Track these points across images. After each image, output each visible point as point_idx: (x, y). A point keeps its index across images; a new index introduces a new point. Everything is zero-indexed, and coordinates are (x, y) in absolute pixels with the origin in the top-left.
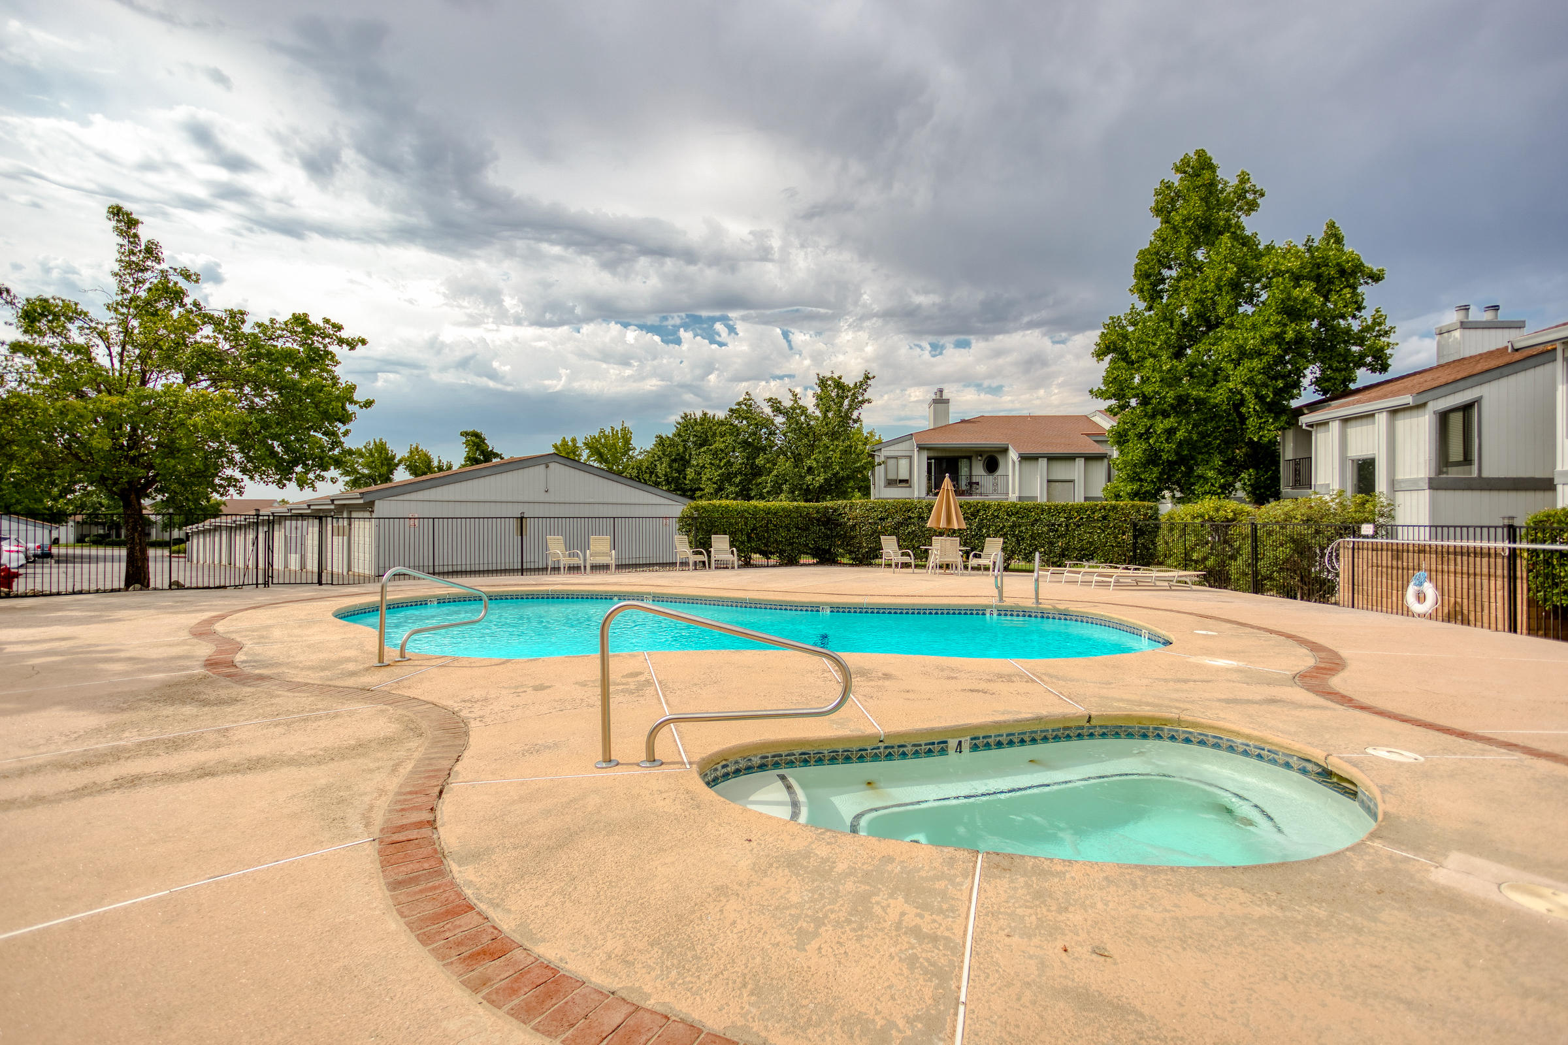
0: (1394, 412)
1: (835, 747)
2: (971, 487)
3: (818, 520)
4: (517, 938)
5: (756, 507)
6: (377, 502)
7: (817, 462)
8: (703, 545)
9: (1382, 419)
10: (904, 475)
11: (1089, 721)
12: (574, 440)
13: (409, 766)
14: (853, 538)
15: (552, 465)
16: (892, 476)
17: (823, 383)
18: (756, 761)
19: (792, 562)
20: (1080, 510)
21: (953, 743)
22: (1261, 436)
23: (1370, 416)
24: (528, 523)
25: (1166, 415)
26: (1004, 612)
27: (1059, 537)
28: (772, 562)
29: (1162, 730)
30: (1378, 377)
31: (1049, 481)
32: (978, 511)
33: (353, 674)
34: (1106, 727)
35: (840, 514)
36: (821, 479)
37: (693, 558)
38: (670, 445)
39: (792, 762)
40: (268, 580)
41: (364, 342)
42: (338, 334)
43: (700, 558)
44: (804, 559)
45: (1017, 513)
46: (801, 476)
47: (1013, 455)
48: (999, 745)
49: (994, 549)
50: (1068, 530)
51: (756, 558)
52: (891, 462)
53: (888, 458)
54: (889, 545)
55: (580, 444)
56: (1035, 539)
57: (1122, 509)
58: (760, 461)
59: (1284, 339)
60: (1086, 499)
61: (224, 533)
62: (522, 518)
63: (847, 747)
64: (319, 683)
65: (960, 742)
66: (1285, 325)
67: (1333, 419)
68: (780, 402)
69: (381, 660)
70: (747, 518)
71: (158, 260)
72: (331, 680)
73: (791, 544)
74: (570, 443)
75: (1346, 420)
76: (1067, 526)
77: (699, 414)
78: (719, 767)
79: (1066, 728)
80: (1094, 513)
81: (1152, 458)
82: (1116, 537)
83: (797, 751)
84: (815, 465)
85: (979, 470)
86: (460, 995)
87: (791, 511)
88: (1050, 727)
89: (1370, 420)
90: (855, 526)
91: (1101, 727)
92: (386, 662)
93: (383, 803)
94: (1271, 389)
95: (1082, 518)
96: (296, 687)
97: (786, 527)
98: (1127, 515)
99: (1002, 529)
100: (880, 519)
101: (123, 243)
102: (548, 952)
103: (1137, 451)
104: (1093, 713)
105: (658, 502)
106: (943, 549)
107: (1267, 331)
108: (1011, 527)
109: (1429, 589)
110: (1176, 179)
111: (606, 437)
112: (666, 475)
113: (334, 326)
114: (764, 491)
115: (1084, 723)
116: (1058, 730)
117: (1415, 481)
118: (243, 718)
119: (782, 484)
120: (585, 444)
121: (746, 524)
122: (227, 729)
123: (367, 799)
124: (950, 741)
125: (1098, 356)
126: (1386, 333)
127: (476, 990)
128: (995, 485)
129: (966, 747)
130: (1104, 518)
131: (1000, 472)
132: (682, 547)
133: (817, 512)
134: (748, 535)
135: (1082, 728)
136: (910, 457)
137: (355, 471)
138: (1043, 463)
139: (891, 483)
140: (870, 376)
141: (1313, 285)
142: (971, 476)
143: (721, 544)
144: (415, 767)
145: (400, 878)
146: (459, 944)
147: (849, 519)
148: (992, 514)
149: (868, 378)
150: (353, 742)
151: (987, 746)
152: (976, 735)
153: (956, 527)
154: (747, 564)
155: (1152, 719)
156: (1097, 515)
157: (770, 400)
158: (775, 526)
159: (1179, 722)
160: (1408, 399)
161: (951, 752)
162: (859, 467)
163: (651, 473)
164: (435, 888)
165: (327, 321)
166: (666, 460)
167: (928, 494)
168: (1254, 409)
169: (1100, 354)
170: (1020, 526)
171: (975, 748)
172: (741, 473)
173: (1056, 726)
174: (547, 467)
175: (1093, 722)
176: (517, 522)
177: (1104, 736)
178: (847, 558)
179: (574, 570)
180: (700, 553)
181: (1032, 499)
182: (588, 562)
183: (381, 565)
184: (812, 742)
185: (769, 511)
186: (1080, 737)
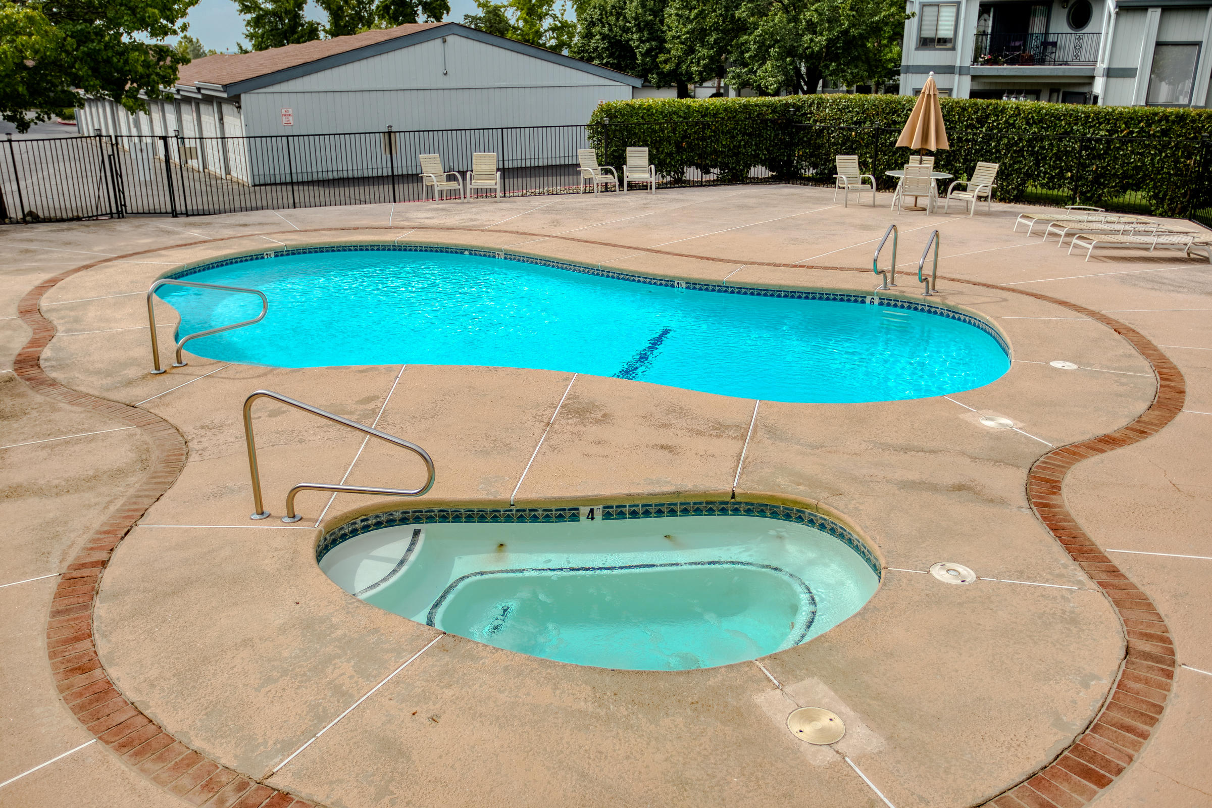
1: (471, 508)
2: (1045, 49)
3: (774, 122)
4: (103, 661)
5: (689, 107)
6: (243, 96)
7: (820, 14)
8: (615, 161)
10: (945, 32)
11: (733, 496)
13: (119, 503)
14: (820, 147)
15: (450, 39)
16: (928, 33)
18: (398, 515)
19: (735, 177)
20: (1130, 118)
21: (584, 511)
24: (398, 139)
26: (887, 302)
27: (1094, 158)
28: (711, 177)
29: (803, 512)
31: (1159, 44)
32: (988, 116)
33: (130, 383)
34: (752, 504)
35: (806, 114)
36: (822, 40)
37: (600, 178)
39: (431, 517)
40: (120, 213)
43: (609, 178)
44: (759, 171)
45: (1041, 121)
46: (798, 34)
47: (1110, 3)
48: (634, 514)
49: (985, 177)
50: (1108, 148)
51: (692, 173)
52: (930, 12)
53: (924, 5)
56: (1060, 159)
57: (1193, 121)
60: (1147, 104)
61: (107, 105)
62: (390, 133)
63: (481, 507)
64: (96, 393)
65: (592, 511)
69: (157, 367)
70: (675, 123)
72: (108, 390)
73: (737, 155)
76: (1109, 142)
78: (358, 521)
79: (708, 503)
80: (1149, 125)
82: (1177, 161)
83: (436, 509)
84: (815, 19)
85: (1060, 23)
86: (52, 693)
87: (736, 110)
88: (691, 501)
90: (821, 131)
91: (746, 503)
92: (162, 369)
93: (82, 541)
95: (1132, 132)
96: (76, 397)
97: (729, 132)
98: (1198, 131)
99: (1016, 144)
100: (855, 123)
102: (113, 673)
104: (738, 491)
105: (591, 83)
108: (1029, 141)
114: (747, 55)
115: (728, 499)
116: (701, 503)
118: (22, 437)
119: (770, 47)
121: (674, 131)
122: (6, 450)
123: (72, 535)
124: (581, 508)
127: (62, 691)
128: (1078, 47)
129: (598, 515)
130: (1164, 133)
131: (1089, 29)
132: (589, 165)
133: (774, 111)
134: (678, 146)
135: (727, 503)
137: (257, 7)
138: (1154, 15)
139: (925, 43)
142: (1047, 34)
143: (638, 160)
144: (123, 505)
145: (60, 608)
146: (69, 661)
147: (815, 121)
148: (1007, 121)
150: (91, 473)
151: (621, 515)
152: (609, 504)
153: (933, 147)
154: (678, 182)
155: (795, 502)
156: (1154, 129)
158: (714, 131)
159: (817, 508)
161: (583, 518)
162: (877, 22)
163: (618, 15)
164: (77, 619)
167: (975, 61)
170: (1042, 140)
171: (607, 516)
172: (716, 29)
173: (699, 500)
174: (445, 41)
175: (738, 499)
176: (381, 140)
177: (749, 512)
178: (811, 172)
179: (453, 195)
180: (607, 172)
181: (1128, 73)
182: (468, 187)
183: (256, 173)
184: (448, 503)
185: (704, 112)
186: (724, 511)
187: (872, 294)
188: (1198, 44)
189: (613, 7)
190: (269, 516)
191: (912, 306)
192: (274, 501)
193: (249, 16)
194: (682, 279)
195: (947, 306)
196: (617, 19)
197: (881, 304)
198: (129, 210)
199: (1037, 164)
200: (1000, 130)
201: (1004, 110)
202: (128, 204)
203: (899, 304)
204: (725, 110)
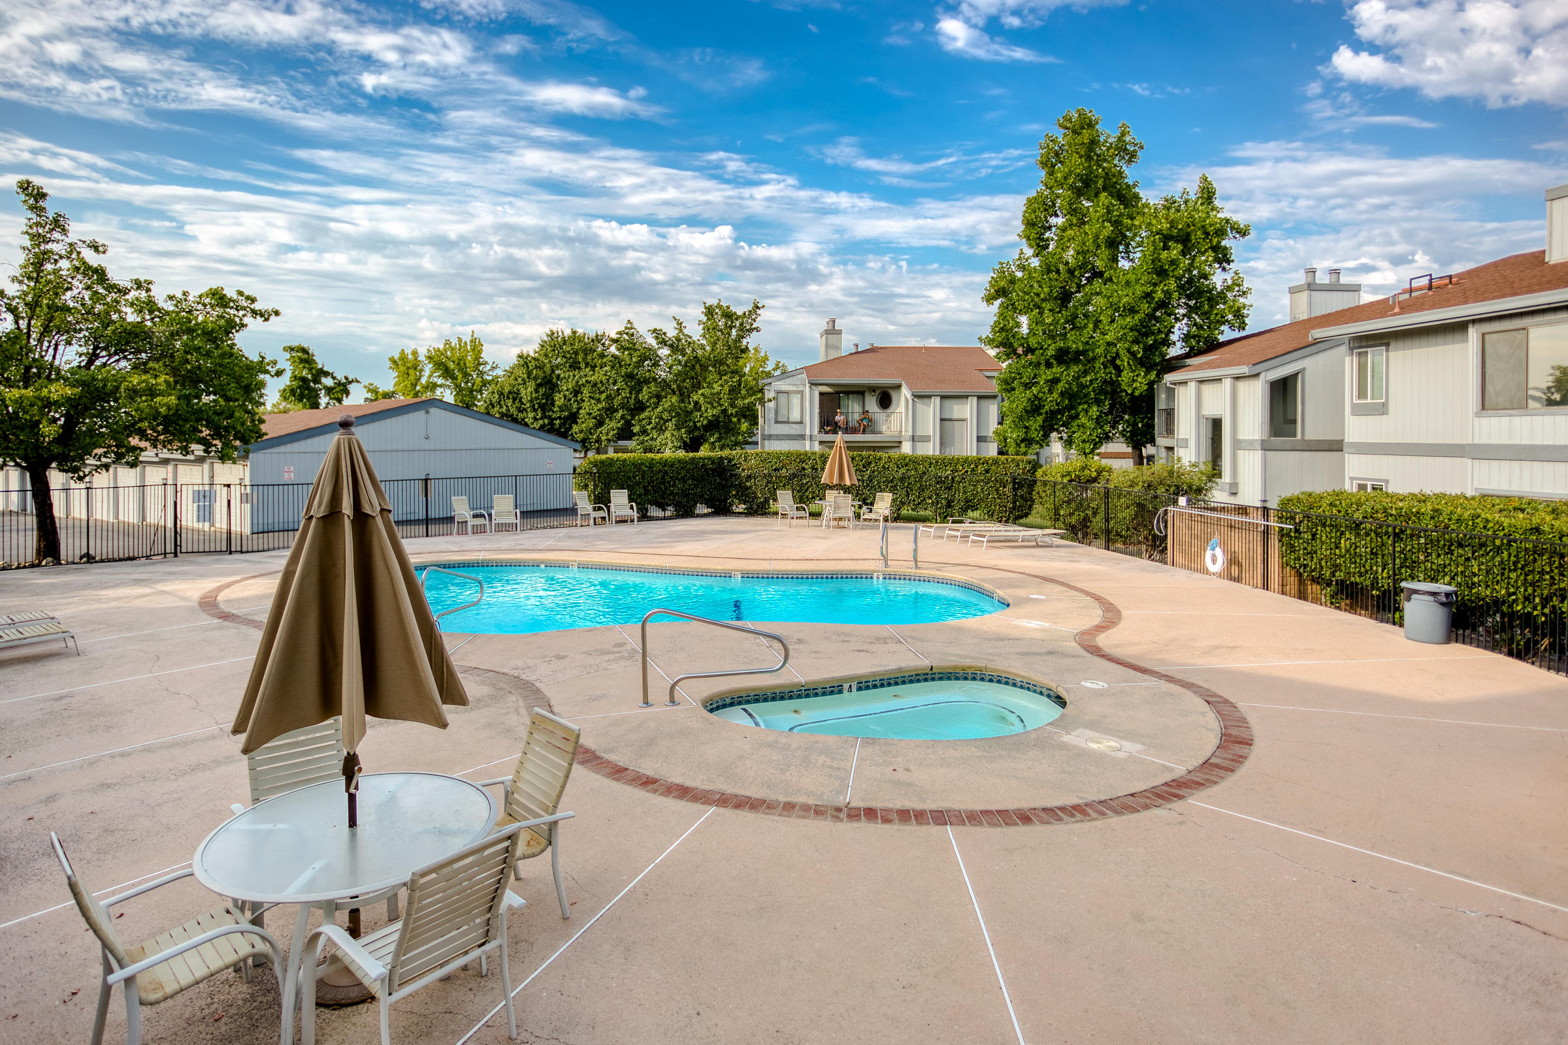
0: (1237, 378)
1: (775, 691)
3: (713, 470)
4: (657, 777)
5: (653, 460)
6: (251, 455)
7: (705, 398)
8: (602, 500)
9: (1227, 382)
10: (795, 414)
11: (932, 669)
12: (415, 353)
14: (748, 488)
15: (432, 410)
16: (783, 414)
17: (710, 312)
19: (686, 512)
20: (965, 463)
21: (846, 686)
22: (1135, 388)
23: (1219, 380)
24: (431, 484)
25: (1049, 365)
26: (888, 575)
27: (945, 489)
28: (668, 513)
29: (974, 674)
30: (1237, 334)
31: (942, 420)
32: (870, 463)
34: (943, 673)
35: (735, 465)
37: (593, 514)
38: (536, 367)
40: (175, 553)
41: (277, 313)
42: (252, 306)
43: (600, 514)
44: (701, 509)
47: (905, 392)
48: (875, 687)
49: (884, 503)
50: (953, 482)
51: (654, 511)
52: (782, 398)
53: (778, 392)
54: (785, 500)
55: (422, 358)
56: (923, 491)
57: (1003, 464)
58: (644, 396)
59: (1154, 298)
62: (426, 480)
63: (782, 690)
65: (850, 686)
66: (1155, 285)
67: (1191, 380)
68: (665, 334)
70: (644, 471)
71: (64, 231)
73: (687, 495)
74: (410, 356)
75: (1201, 382)
76: (952, 478)
77: (568, 332)
79: (916, 675)
80: (977, 467)
81: (1034, 408)
82: (997, 490)
84: (702, 401)
85: (872, 404)
86: (649, 794)
87: (686, 462)
88: (907, 674)
89: (1216, 384)
90: (750, 476)
91: (939, 673)
94: (1142, 346)
95: (967, 471)
97: (682, 478)
99: (892, 481)
100: (775, 470)
101: (31, 216)
102: (675, 781)
103: (1022, 398)
104: (934, 665)
105: (542, 446)
106: (836, 503)
107: (1139, 290)
108: (900, 479)
109: (1219, 552)
110: (1059, 134)
111: (453, 349)
112: (531, 401)
113: (248, 298)
115: (929, 671)
116: (913, 676)
117: (1252, 442)
119: (668, 421)
120: (430, 358)
121: (644, 476)
124: (844, 685)
125: (988, 301)
126: (1244, 293)
127: (654, 793)
128: (887, 422)
129: (854, 688)
130: (987, 471)
131: (893, 409)
132: (583, 502)
133: (713, 462)
134: (645, 487)
135: (928, 674)
136: (801, 392)
138: (936, 402)
140: (759, 305)
143: (620, 499)
146: (632, 780)
147: (743, 470)
149: (758, 307)
151: (868, 688)
152: (861, 680)
153: (847, 484)
154: (644, 517)
155: (969, 669)
157: (655, 331)
158: (671, 478)
159: (987, 669)
160: (1244, 370)
161: (845, 691)
162: (748, 404)
163: (514, 398)
164: (603, 764)
165: (240, 293)
166: (531, 386)
167: (820, 431)
168: (1128, 362)
169: (989, 299)
170: (909, 478)
173: (911, 673)
174: (428, 412)
175: (934, 671)
176: (421, 484)
177: (941, 679)
178: (742, 508)
179: (479, 530)
180: (600, 509)
181: (926, 439)
182: (493, 522)
183: (255, 522)
184: (760, 689)
185: (665, 463)
186: (926, 680)
187: (878, 572)
188: (964, 420)
189: (509, 393)
190: (652, 704)
191: (906, 577)
194: (738, 571)
195: (932, 574)
196: (514, 402)
197: (885, 578)
198: (184, 550)
199: (908, 495)
200: (880, 473)
201: (880, 459)
202: (184, 544)
203: (897, 577)
204: (679, 461)
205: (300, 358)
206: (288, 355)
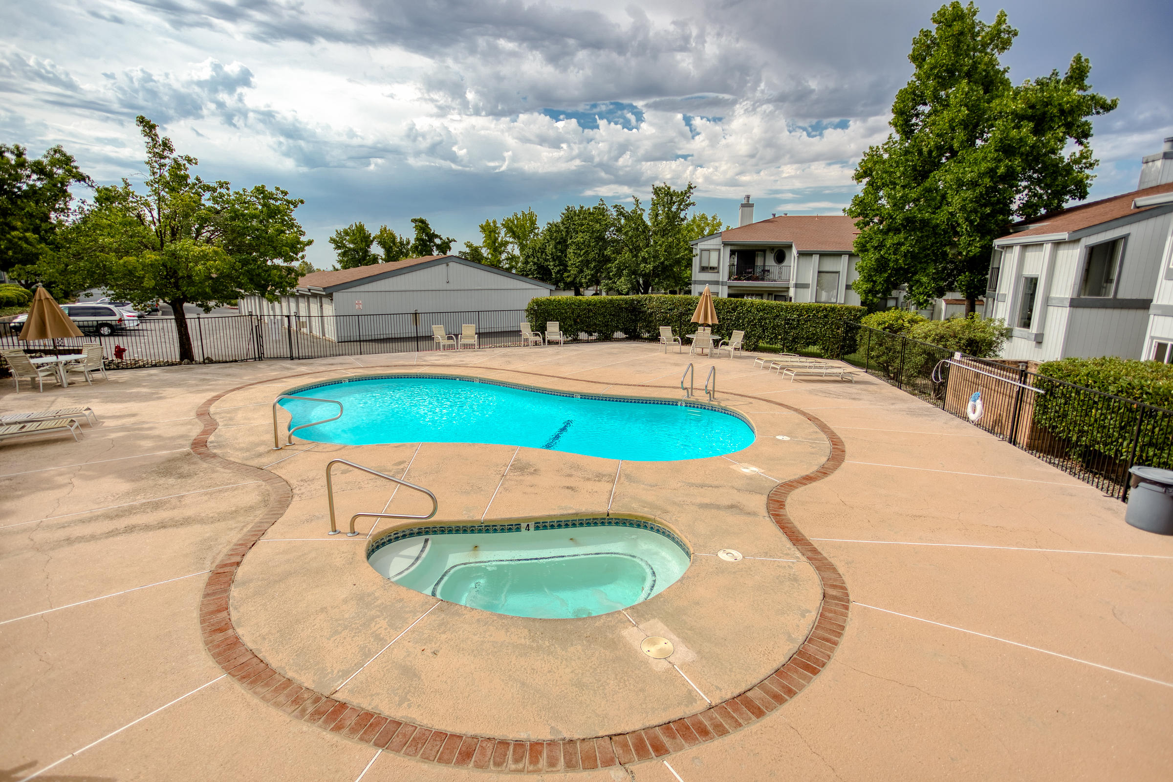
0: (1058, 244)
1: (458, 525)
2: (764, 273)
3: (626, 309)
4: (234, 624)
5: (580, 300)
6: (334, 294)
7: (649, 254)
8: (541, 329)
9: (1048, 247)
10: (714, 264)
11: (608, 515)
12: (494, 222)
13: (249, 527)
14: (651, 322)
16: (705, 264)
17: (657, 191)
18: (416, 530)
19: (606, 338)
20: (809, 309)
21: (524, 525)
22: (969, 251)
23: (1040, 245)
24: (421, 317)
25: (897, 231)
26: (690, 405)
27: (792, 329)
28: (593, 338)
29: (647, 523)
30: (1077, 203)
31: (819, 272)
32: (737, 307)
33: (260, 455)
34: (619, 519)
35: (643, 305)
36: (650, 267)
37: (533, 338)
38: (556, 231)
39: (435, 531)
40: (260, 358)
41: (302, 202)
42: (286, 198)
43: (537, 338)
44: (618, 334)
45: (764, 310)
46: (637, 263)
47: (794, 251)
48: (552, 527)
49: (738, 337)
50: (799, 324)
51: (583, 336)
52: (705, 254)
53: (702, 250)
54: (666, 332)
55: (499, 225)
56: (775, 329)
57: (839, 311)
58: (608, 252)
59: (997, 173)
60: (816, 302)
61: (257, 298)
62: (416, 314)
63: (464, 525)
64: (240, 462)
65: (528, 525)
66: (1000, 161)
67: (1016, 244)
68: (623, 208)
69: (277, 446)
70: (573, 309)
71: (172, 150)
72: (247, 460)
73: (607, 326)
74: (492, 224)
75: (1025, 246)
76: (798, 321)
77: (577, 208)
78: (392, 534)
79: (594, 519)
80: (818, 313)
81: (882, 265)
82: (833, 331)
83: (438, 526)
84: (646, 256)
85: (770, 262)
86: (201, 646)
87: (606, 303)
88: (584, 518)
89: (1038, 248)
90: (652, 313)
91: (615, 519)
92: (280, 446)
93: (225, 551)
94: (979, 215)
95: (809, 316)
96: (228, 464)
97: (602, 314)
98: (842, 315)
99: (752, 321)
100: (669, 310)
101: (148, 140)
102: (240, 631)
103: (872, 256)
104: (610, 512)
105: (527, 287)
106: (703, 336)
107: (984, 166)
108: (759, 320)
109: (979, 405)
110: (933, 28)
111: (518, 219)
113: (282, 192)
114: (611, 274)
115: (605, 516)
116: (590, 519)
117: (1062, 300)
118: (193, 488)
119: (623, 270)
120: (503, 225)
121: (573, 313)
122: (183, 496)
123: (220, 547)
124: (522, 524)
125: (857, 179)
126: (1091, 165)
127: (207, 644)
128: (780, 273)
129: (532, 528)
130: (825, 316)
131: (785, 263)
132: (526, 331)
133: (626, 303)
134: (575, 321)
135: (605, 519)
136: (719, 250)
137: (344, 246)
138: (816, 258)
139: (704, 269)
140: (693, 186)
141: (1031, 125)
142: (764, 266)
143: (553, 329)
144: (252, 528)
145: (209, 592)
146: (213, 625)
147: (648, 309)
148: (747, 310)
149: (691, 188)
150: (233, 509)
151: (545, 527)
152: (538, 521)
153: (710, 323)
154: (575, 340)
155: (642, 517)
156: (820, 314)
157: (616, 206)
158: (594, 313)
159: (655, 521)
160: (1065, 236)
161: (523, 530)
162: (679, 258)
163: (542, 252)
164: (219, 598)
165: (277, 189)
167: (729, 278)
168: (966, 229)
169: (858, 177)
170: (765, 319)
171: (537, 528)
172: (595, 260)
173: (589, 518)
174: (448, 265)
175: (611, 516)
176: (410, 318)
177: (617, 524)
178: (646, 335)
179: (450, 347)
180: (537, 335)
181: (805, 286)
182: (459, 343)
183: (340, 335)
184: (445, 522)
185: (589, 303)
186: (603, 524)
187: (681, 400)
188: (838, 272)
189: (540, 248)
190: (340, 532)
191: (703, 407)
192: (343, 523)
193: (340, 251)
194: (578, 393)
195: (721, 406)
197: (686, 406)
198: (265, 356)
199: (764, 331)
200: (744, 314)
201: (745, 304)
202: (265, 353)
203: (696, 406)
204: (600, 302)
205: (420, 227)
206: (414, 225)
